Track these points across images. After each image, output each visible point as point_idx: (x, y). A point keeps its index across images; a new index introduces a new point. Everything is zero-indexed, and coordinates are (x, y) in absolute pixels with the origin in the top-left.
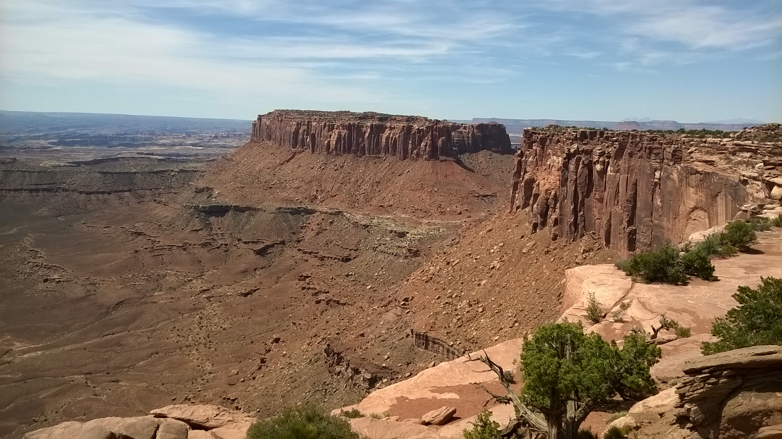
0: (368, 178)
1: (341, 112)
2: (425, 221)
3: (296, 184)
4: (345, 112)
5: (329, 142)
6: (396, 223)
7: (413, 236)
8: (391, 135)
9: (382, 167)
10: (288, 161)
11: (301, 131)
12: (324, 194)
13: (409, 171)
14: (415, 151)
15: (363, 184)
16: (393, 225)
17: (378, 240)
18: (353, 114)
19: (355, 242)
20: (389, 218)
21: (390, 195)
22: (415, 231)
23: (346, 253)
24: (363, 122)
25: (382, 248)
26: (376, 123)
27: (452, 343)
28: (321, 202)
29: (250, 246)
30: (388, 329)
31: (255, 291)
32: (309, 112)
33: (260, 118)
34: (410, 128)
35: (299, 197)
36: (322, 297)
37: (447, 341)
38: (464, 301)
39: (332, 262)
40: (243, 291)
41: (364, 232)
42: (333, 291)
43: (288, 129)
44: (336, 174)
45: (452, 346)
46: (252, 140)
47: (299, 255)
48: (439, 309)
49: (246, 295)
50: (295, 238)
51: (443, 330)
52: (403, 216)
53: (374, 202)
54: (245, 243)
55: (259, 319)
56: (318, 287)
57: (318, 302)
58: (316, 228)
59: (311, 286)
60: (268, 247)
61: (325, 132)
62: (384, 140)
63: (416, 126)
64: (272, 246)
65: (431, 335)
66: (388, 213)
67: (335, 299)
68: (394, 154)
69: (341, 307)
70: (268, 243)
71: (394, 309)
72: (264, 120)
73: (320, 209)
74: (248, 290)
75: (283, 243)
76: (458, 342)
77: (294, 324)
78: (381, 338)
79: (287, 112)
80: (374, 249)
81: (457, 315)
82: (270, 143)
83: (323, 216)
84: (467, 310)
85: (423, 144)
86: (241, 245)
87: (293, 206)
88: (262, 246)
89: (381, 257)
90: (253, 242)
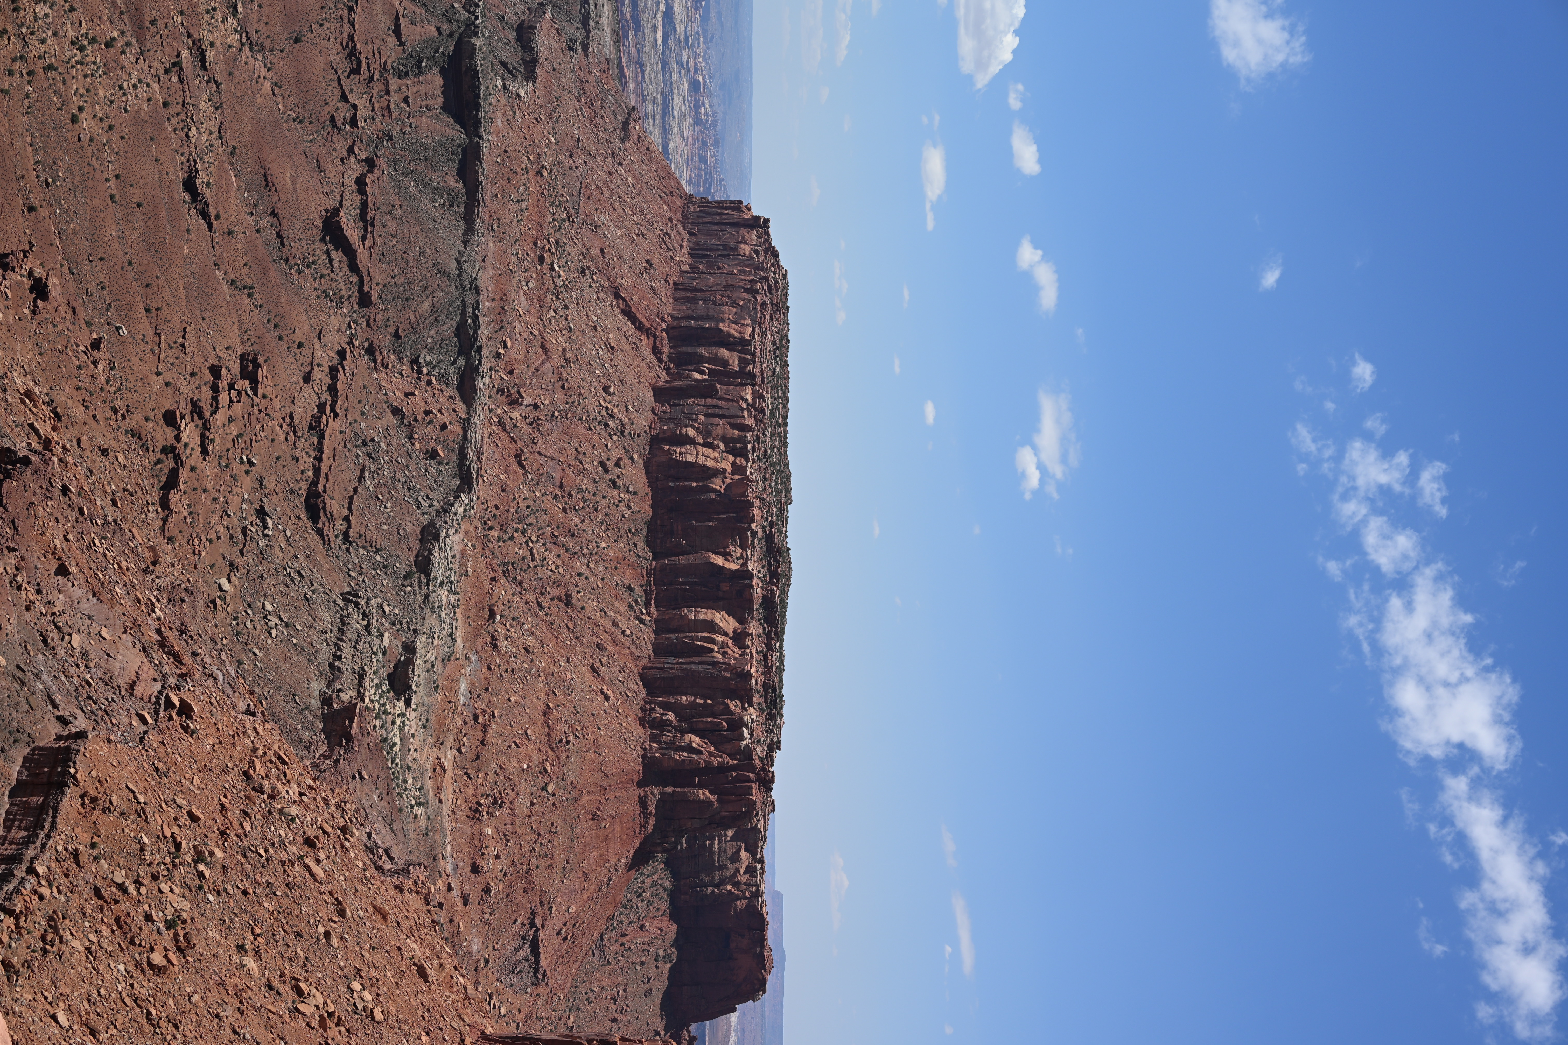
0: (583, 569)
1: (788, 477)
2: (449, 757)
3: (556, 341)
4: (788, 490)
5: (692, 442)
6: (439, 663)
7: (398, 721)
8: (719, 638)
9: (618, 612)
10: (628, 313)
11: (724, 352)
12: (525, 428)
13: (607, 698)
14: (671, 716)
15: (562, 551)
16: (432, 655)
17: (381, 607)
18: (782, 515)
19: (372, 534)
20: (454, 640)
21: (530, 641)
22: (413, 726)
23: (335, 505)
24: (759, 546)
25: (356, 623)
26: (758, 589)
27: (41, 870)
28: (501, 424)
29: (352, 201)
30: (85, 654)
31: (204, 215)
32: (784, 376)
33: (761, 225)
34: (746, 698)
35: (515, 350)
36: (190, 433)
37: (48, 853)
38: (186, 905)
39: (307, 461)
40: (202, 177)
41: (406, 560)
42: (209, 469)
43: (729, 312)
44: (591, 464)
45: (31, 871)
46: (689, 199)
47: (325, 356)
48: (156, 820)
49: (190, 185)
50: (383, 340)
51: (85, 838)
52: (463, 687)
53: (503, 590)
54: (361, 183)
55: (112, 230)
56: (221, 416)
57: (170, 419)
58: (417, 405)
59: (224, 398)
60: (350, 253)
61: (722, 427)
62: (704, 614)
63: (751, 715)
64: (354, 267)
65: (69, 802)
66: (473, 636)
67: (184, 475)
68: (659, 650)
69: (155, 495)
70: (362, 255)
71: (152, 673)
72: (753, 236)
73: (479, 415)
74: (208, 194)
75: (365, 300)
76: (45, 891)
77: (96, 345)
78: (54, 634)
79: (780, 309)
80: (351, 598)
81: (138, 882)
82: (683, 256)
83: (456, 428)
84: (157, 915)
85: (695, 741)
86: (355, 169)
87: (484, 332)
88: (353, 235)
89: (326, 618)
90: (364, 206)
